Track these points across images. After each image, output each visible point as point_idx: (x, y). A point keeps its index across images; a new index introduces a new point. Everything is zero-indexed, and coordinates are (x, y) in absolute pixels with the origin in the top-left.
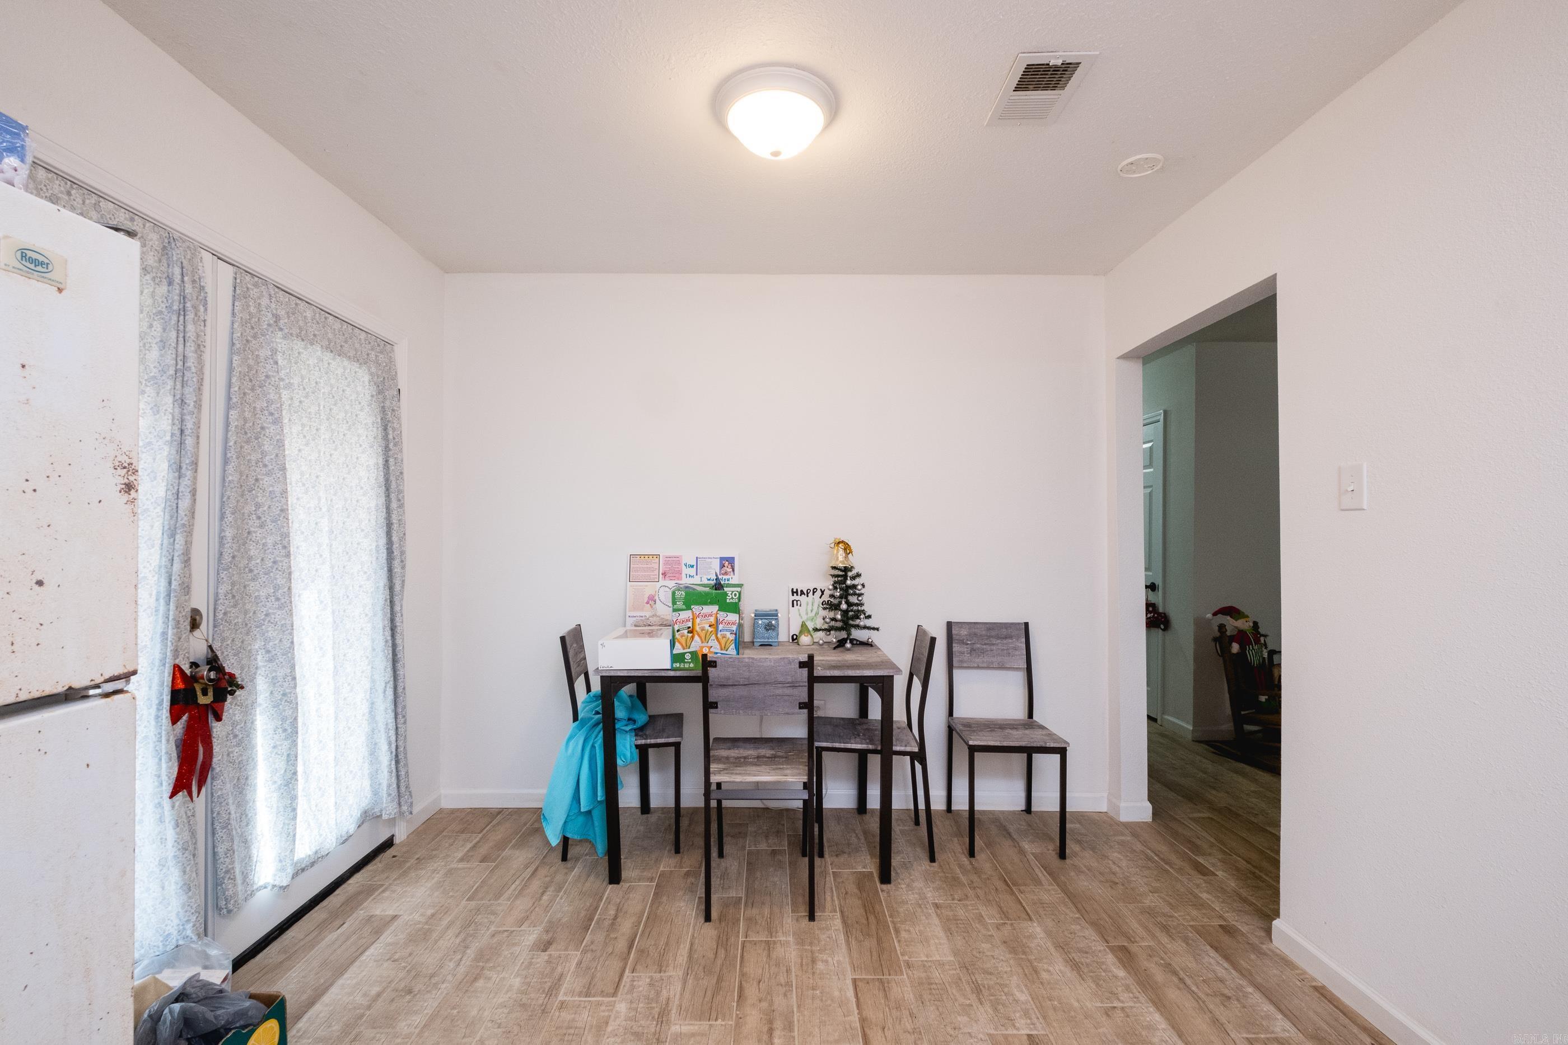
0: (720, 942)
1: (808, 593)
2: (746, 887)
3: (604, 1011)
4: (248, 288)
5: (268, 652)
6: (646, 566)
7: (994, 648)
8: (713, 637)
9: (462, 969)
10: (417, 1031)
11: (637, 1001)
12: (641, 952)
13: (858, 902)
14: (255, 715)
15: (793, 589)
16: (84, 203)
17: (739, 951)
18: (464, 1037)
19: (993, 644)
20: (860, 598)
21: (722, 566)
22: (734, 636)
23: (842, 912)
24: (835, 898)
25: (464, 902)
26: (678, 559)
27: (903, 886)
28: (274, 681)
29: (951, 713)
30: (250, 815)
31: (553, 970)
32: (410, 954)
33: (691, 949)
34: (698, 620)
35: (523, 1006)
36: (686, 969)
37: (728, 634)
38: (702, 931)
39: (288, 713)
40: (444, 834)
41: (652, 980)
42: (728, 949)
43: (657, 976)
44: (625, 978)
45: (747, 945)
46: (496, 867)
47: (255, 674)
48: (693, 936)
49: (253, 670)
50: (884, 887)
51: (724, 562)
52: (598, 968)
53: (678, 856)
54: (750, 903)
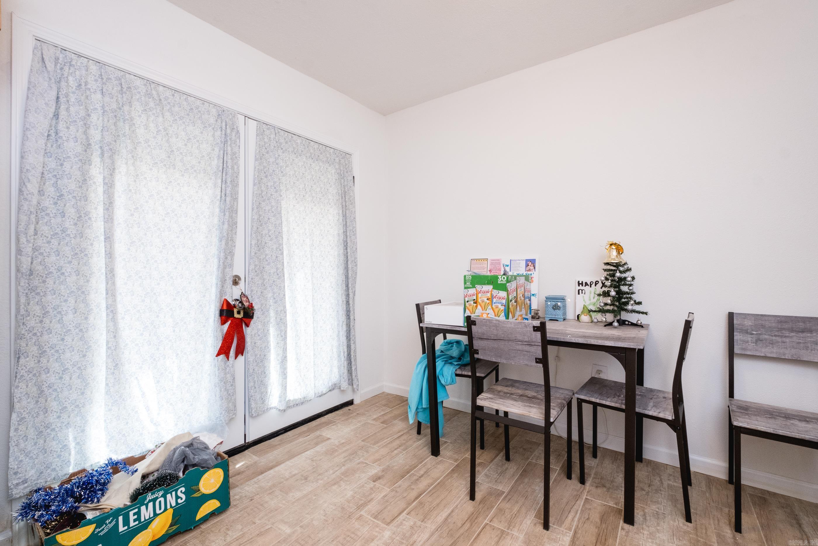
0: (471, 517)
1: (591, 285)
2: (512, 486)
3: (376, 532)
4: (264, 131)
5: (274, 299)
6: (480, 266)
7: (787, 340)
8: (490, 307)
9: (334, 476)
10: (294, 500)
11: (397, 535)
12: (421, 503)
13: (593, 530)
14: (269, 327)
15: (579, 282)
16: (180, 98)
17: (480, 529)
18: (307, 514)
19: (786, 337)
20: (631, 288)
21: (527, 265)
22: (504, 307)
23: (575, 532)
24: (576, 519)
25: (360, 441)
26: (498, 261)
27: (645, 532)
28: (277, 312)
29: (731, 394)
30: (267, 373)
31: (371, 494)
32: (321, 460)
33: (450, 514)
34: (480, 295)
35: (343, 508)
36: (438, 527)
37: (500, 305)
38: (464, 505)
39: (283, 328)
40: (376, 404)
41: (414, 524)
42: (473, 524)
43: (419, 523)
44: (402, 515)
45: (487, 527)
46: (386, 428)
47: (269, 308)
48: (457, 506)
49: (268, 306)
50: (626, 526)
51: (528, 263)
52: (392, 503)
53: (482, 451)
54: (508, 498)
